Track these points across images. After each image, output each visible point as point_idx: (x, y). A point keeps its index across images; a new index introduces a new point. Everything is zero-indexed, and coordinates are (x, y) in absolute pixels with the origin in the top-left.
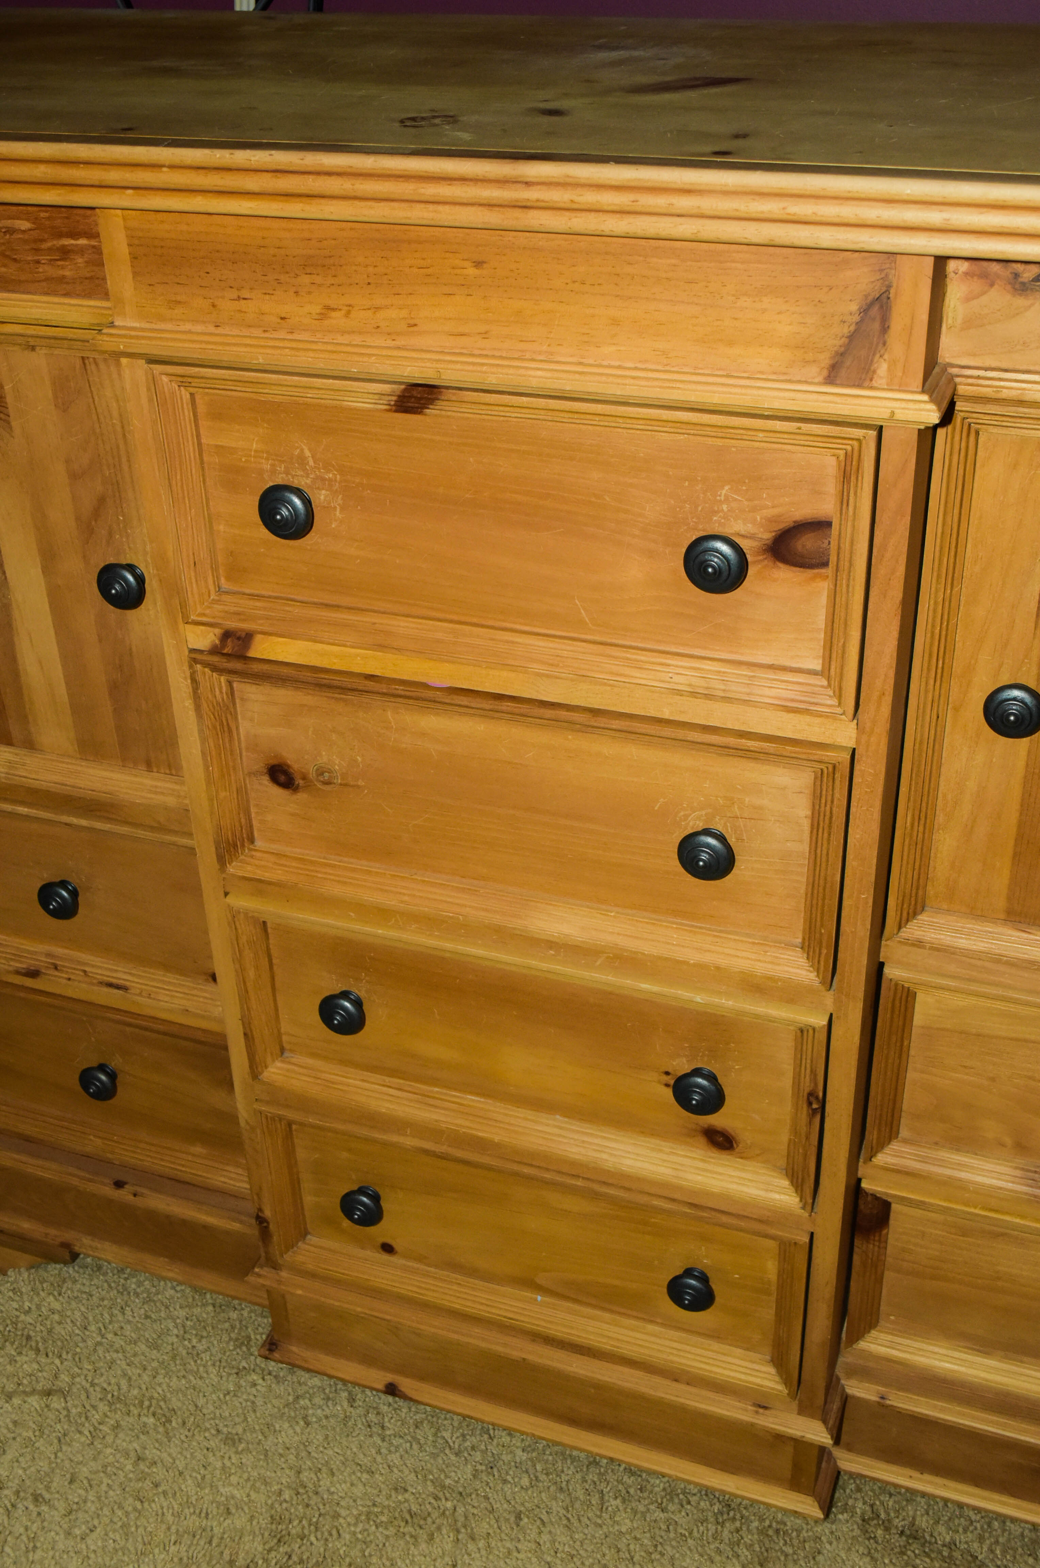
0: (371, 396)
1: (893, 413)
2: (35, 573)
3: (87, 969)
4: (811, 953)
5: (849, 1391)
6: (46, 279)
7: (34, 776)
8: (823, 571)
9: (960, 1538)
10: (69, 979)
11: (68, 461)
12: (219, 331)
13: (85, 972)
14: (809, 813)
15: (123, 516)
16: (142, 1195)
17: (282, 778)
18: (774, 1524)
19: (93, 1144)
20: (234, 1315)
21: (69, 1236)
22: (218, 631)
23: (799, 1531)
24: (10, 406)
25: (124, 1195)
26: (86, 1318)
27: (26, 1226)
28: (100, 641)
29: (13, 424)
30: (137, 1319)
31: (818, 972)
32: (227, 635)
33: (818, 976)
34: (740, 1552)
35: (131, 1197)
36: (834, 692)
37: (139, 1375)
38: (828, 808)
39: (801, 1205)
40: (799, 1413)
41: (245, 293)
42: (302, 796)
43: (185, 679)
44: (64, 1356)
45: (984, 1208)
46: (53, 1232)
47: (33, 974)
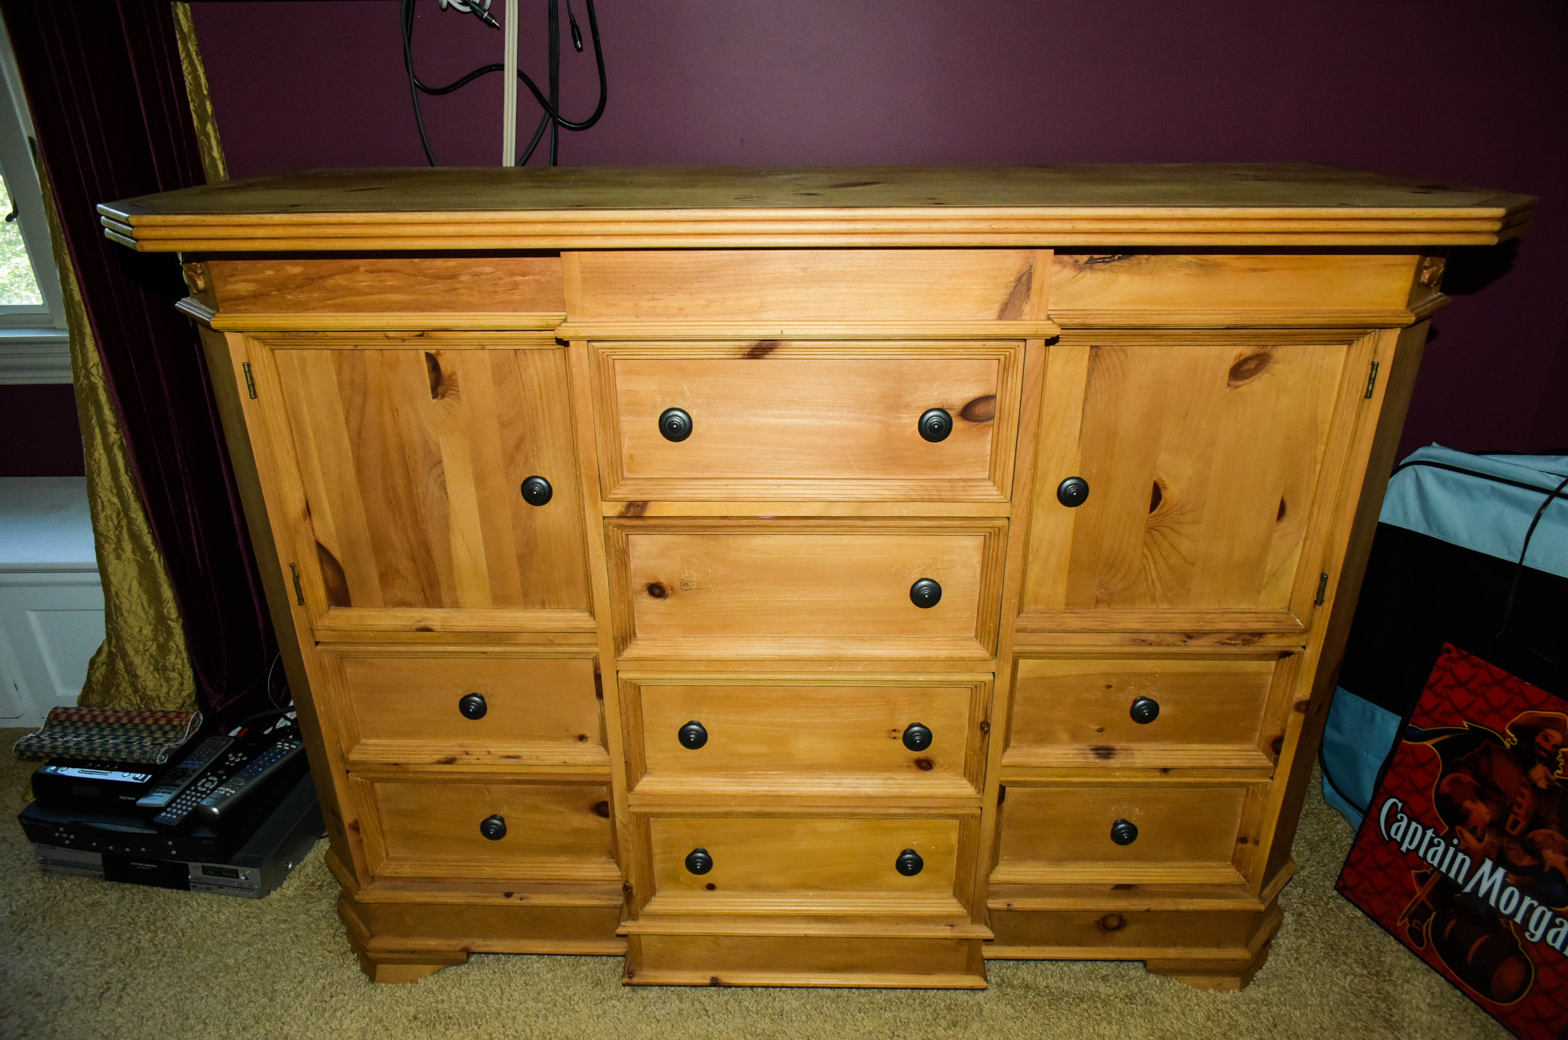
0: (734, 350)
1: (1037, 331)
2: (470, 491)
3: (489, 750)
4: (982, 639)
5: (990, 906)
6: (501, 302)
7: (462, 624)
8: (991, 422)
9: (1051, 981)
10: (478, 759)
11: (499, 416)
12: (639, 319)
13: (489, 752)
14: (981, 559)
15: (537, 447)
16: (526, 898)
17: (657, 591)
18: (953, 1002)
19: (488, 871)
20: (584, 968)
21: (466, 942)
22: (624, 504)
23: (968, 1002)
24: (460, 386)
25: (514, 901)
26: (484, 995)
27: (433, 943)
28: (514, 529)
29: (461, 397)
30: (521, 987)
31: (988, 650)
32: (631, 504)
33: (988, 652)
34: (940, 1023)
35: (519, 901)
36: (998, 488)
37: (536, 1021)
38: (995, 554)
39: (976, 792)
40: (972, 923)
41: (656, 296)
42: (668, 601)
43: (600, 536)
44: (480, 1023)
45: (1059, 776)
46: (454, 942)
47: (451, 761)
